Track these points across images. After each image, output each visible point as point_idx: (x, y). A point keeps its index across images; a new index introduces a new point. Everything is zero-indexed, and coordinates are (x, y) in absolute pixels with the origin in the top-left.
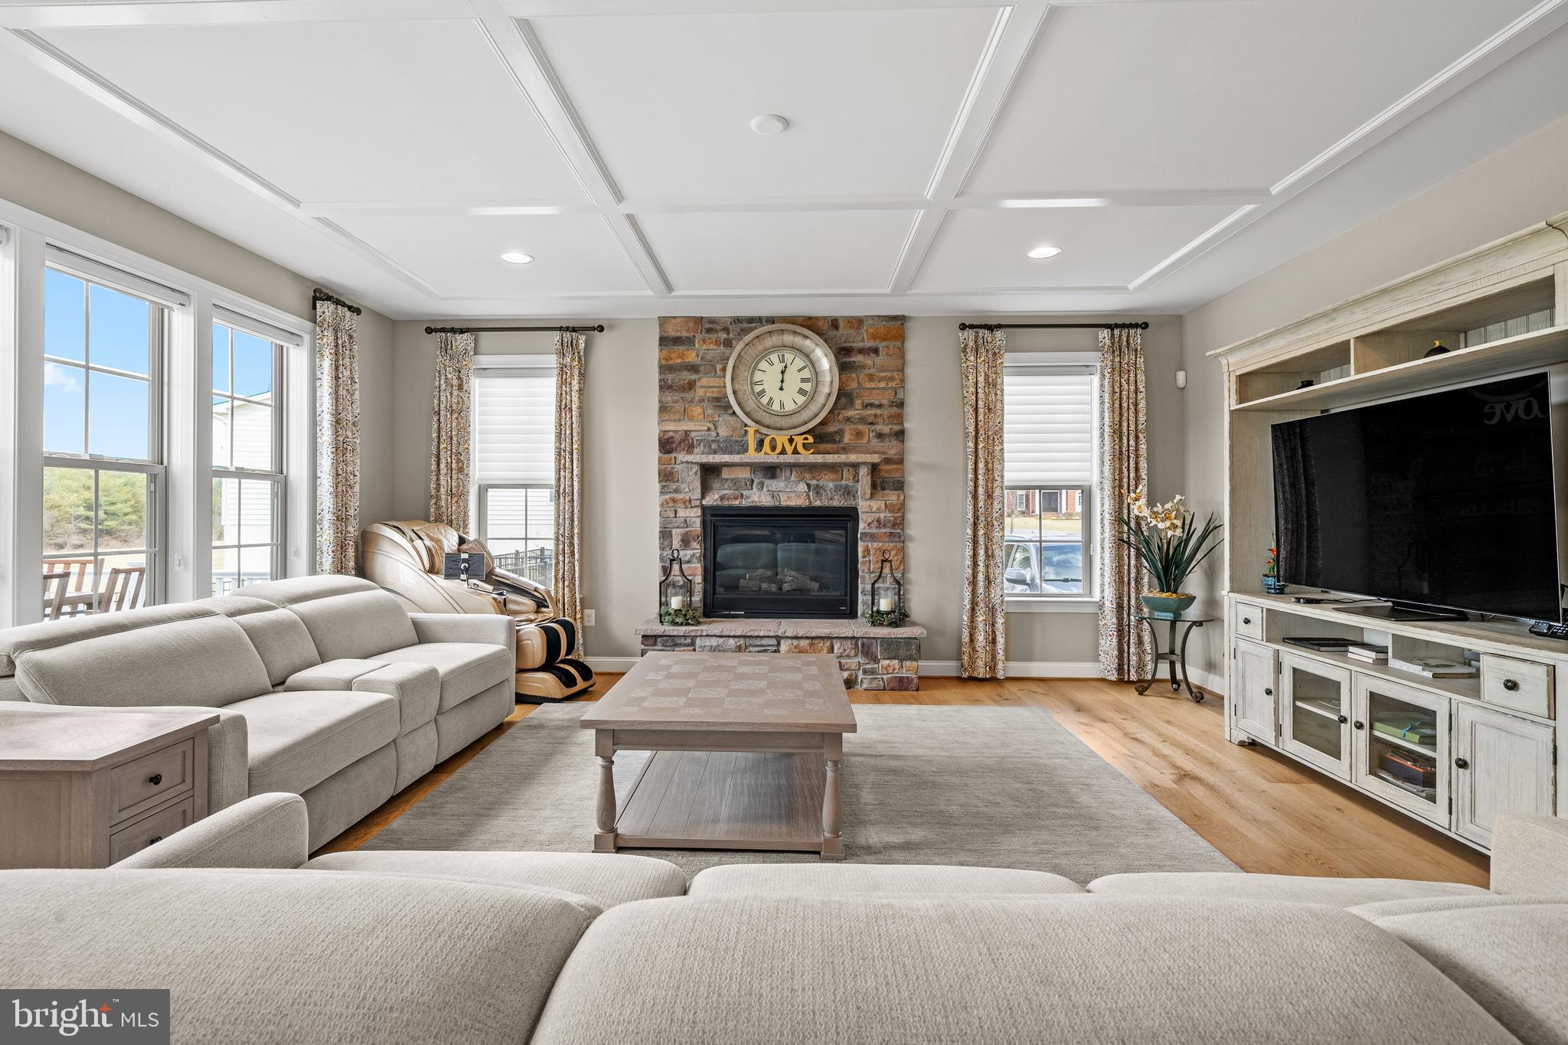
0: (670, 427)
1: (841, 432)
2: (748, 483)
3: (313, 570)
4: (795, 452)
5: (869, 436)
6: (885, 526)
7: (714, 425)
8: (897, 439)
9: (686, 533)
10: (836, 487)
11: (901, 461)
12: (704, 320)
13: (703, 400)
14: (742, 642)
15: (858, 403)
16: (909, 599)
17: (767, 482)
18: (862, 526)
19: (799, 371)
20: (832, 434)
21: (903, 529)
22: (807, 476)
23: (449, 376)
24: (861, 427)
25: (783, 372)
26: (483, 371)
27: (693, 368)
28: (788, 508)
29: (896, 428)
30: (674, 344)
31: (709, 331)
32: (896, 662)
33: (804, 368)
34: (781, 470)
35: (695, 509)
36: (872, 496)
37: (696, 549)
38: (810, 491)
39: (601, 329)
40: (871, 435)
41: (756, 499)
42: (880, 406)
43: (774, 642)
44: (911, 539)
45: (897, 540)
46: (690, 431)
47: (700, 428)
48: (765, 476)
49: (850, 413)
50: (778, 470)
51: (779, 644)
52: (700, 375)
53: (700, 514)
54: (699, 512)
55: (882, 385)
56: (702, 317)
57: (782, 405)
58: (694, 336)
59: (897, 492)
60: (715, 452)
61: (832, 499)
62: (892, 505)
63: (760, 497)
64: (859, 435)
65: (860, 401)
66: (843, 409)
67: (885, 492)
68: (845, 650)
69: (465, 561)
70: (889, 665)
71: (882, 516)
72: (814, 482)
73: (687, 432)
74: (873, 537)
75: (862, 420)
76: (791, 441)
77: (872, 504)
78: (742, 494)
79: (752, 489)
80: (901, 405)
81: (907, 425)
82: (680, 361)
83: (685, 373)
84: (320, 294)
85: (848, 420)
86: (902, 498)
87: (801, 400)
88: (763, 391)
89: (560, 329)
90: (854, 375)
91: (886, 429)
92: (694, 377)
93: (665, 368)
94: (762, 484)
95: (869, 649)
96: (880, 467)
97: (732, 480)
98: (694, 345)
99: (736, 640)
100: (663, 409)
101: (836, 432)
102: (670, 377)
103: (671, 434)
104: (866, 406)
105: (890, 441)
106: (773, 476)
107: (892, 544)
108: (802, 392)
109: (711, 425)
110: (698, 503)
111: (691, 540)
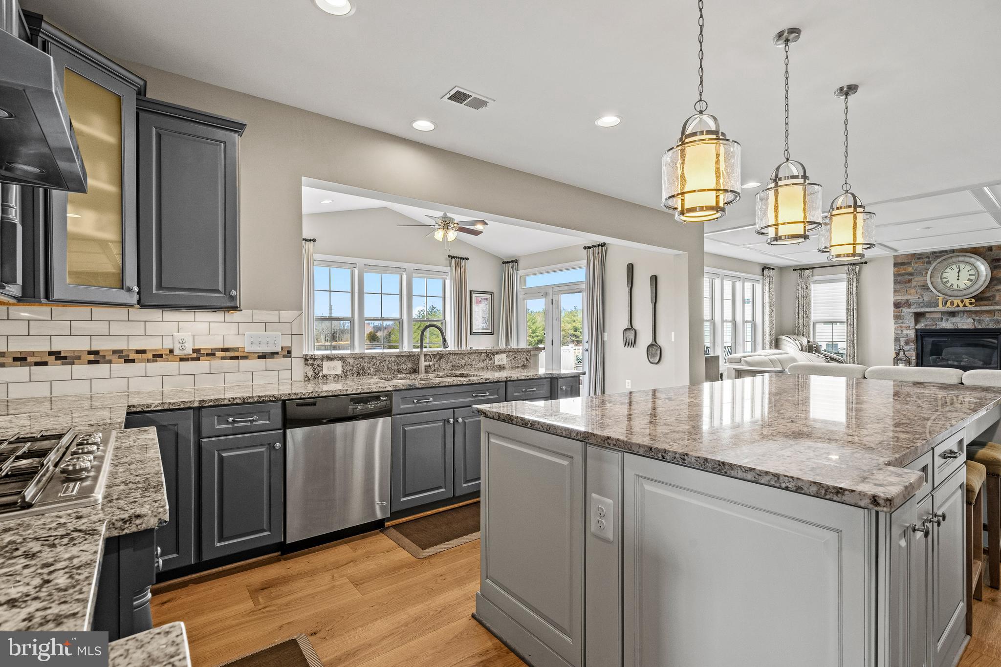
0: (899, 298)
1: (994, 296)
2: (940, 319)
3: (764, 348)
4: (965, 306)
9: (908, 339)
10: (991, 320)
12: (916, 254)
13: (916, 286)
17: (951, 318)
19: (968, 271)
20: (989, 297)
22: (973, 316)
23: (802, 285)
25: (959, 272)
26: (815, 282)
27: (911, 274)
28: (962, 329)
30: (901, 265)
31: (918, 258)
33: (971, 270)
34: (960, 313)
35: (912, 330)
37: (912, 346)
38: (975, 322)
39: (866, 263)
41: (944, 326)
46: (909, 299)
47: (914, 298)
48: (949, 316)
50: (956, 314)
52: (914, 277)
54: (914, 331)
57: (958, 286)
58: (911, 261)
60: (922, 307)
61: (988, 325)
63: (946, 324)
66: (995, 286)
69: (814, 347)
72: (977, 318)
73: (907, 300)
76: (962, 301)
78: (937, 324)
79: (942, 321)
82: (904, 272)
83: (906, 276)
84: (765, 268)
85: (998, 290)
87: (969, 283)
88: (948, 281)
89: (848, 265)
90: (1000, 271)
92: (911, 277)
93: (897, 275)
94: (948, 319)
97: (931, 318)
98: (911, 265)
100: (895, 291)
102: (899, 278)
103: (899, 301)
106: (954, 316)
108: (970, 280)
109: (920, 296)
110: (913, 327)
111: (910, 342)
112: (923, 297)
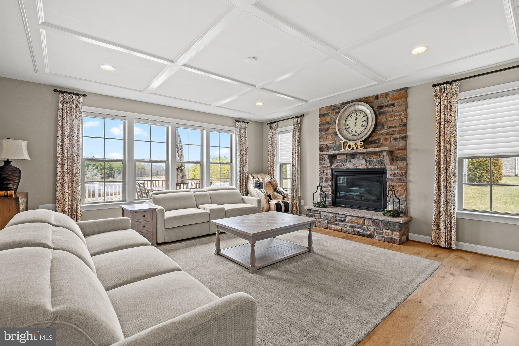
0: (322, 143)
1: (379, 139)
2: (345, 160)
4: (357, 148)
5: (391, 139)
6: (397, 176)
7: (335, 141)
8: (403, 140)
9: (326, 178)
10: (377, 161)
11: (405, 149)
12: (332, 106)
13: (332, 133)
14: (334, 215)
15: (386, 127)
16: (410, 207)
17: (352, 160)
18: (388, 176)
19: (362, 118)
20: (375, 140)
21: (406, 177)
22: (366, 157)
23: (271, 135)
24: (387, 136)
25: (356, 120)
26: (280, 133)
27: (329, 123)
28: (359, 169)
29: (403, 135)
30: (323, 116)
31: (333, 110)
32: (389, 231)
33: (364, 117)
34: (357, 155)
35: (329, 170)
36: (391, 164)
37: (329, 183)
38: (367, 163)
39: (303, 115)
40: (392, 139)
41: (348, 166)
42: (395, 127)
43: (344, 216)
44: (410, 181)
45: (403, 182)
46: (328, 144)
47: (330, 143)
48: (351, 158)
49: (383, 131)
51: (346, 217)
52: (331, 125)
53: (331, 171)
54: (330, 171)
55: (396, 118)
56: (331, 106)
57: (356, 132)
58: (329, 112)
59: (402, 162)
60: (335, 150)
61: (375, 165)
62: (401, 167)
63: (349, 165)
64: (386, 139)
65: (386, 126)
66: (380, 130)
67: (397, 162)
68: (369, 223)
69: (258, 184)
70: (386, 232)
71: (396, 172)
72: (368, 159)
73: (327, 145)
74: (392, 180)
75: (387, 134)
76: (355, 144)
77: (391, 167)
78: (344, 164)
79: (347, 162)
80: (405, 125)
81: (408, 133)
82: (325, 121)
83: (326, 125)
84: (237, 121)
85: (381, 134)
86: (405, 164)
87: (363, 129)
88: (350, 127)
89: (294, 118)
90: (384, 116)
91: (398, 136)
92: (329, 126)
93: (321, 124)
94: (350, 161)
95: (378, 224)
96: (394, 152)
97: (340, 159)
98: (329, 115)
99: (332, 214)
100: (320, 138)
101: (377, 140)
102: (322, 127)
103: (323, 145)
104: (389, 128)
105: (400, 141)
106: (354, 158)
107: (400, 184)
108: (363, 126)
109: (334, 142)
110: (330, 168)
111: (328, 180)
112: (336, 142)
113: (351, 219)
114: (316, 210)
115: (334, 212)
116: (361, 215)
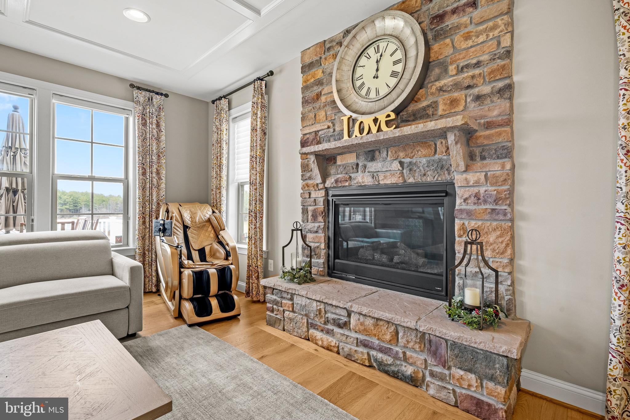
0: (307, 131)
1: (434, 106)
2: (354, 167)
4: (379, 130)
5: (466, 101)
6: (485, 202)
7: (332, 123)
8: (501, 97)
9: (315, 210)
10: (429, 162)
11: (509, 123)
12: (327, 42)
13: (326, 105)
14: (322, 306)
15: (452, 69)
16: (521, 292)
17: (369, 164)
18: (458, 201)
19: (391, 55)
20: (424, 109)
21: (511, 205)
22: (402, 154)
24: (456, 95)
25: (377, 62)
27: (320, 83)
28: (386, 186)
29: (500, 84)
30: (309, 69)
31: (328, 49)
32: (472, 377)
33: (396, 50)
34: (380, 152)
35: (321, 191)
36: (467, 169)
37: (320, 223)
38: (403, 169)
39: (271, 73)
40: (468, 100)
41: (361, 181)
42: (478, 64)
43: (344, 313)
44: (524, 217)
45: (501, 217)
46: (318, 131)
47: (323, 127)
48: (366, 159)
49: (446, 81)
50: (377, 153)
51: (349, 315)
52: (323, 87)
53: (324, 195)
54: (323, 193)
55: (482, 38)
56: (325, 41)
57: (377, 92)
58: (321, 58)
59: (500, 161)
60: (330, 143)
61: (425, 175)
62: (494, 176)
63: (363, 178)
64: (454, 102)
65: (454, 66)
66: (436, 81)
67: (485, 162)
68: (408, 342)
70: (461, 378)
71: (482, 190)
72: (407, 160)
73: (316, 132)
74: (470, 214)
75: (457, 86)
76: (376, 120)
77: (468, 177)
78: (350, 177)
79: (358, 172)
80: (508, 53)
81: (515, 78)
82: (312, 80)
83: (315, 88)
85: (441, 89)
86: (508, 166)
87: (393, 81)
88: (363, 84)
89: (254, 80)
90: (448, 41)
91: (486, 89)
92: (320, 89)
93: (305, 89)
94: (365, 167)
95: (437, 349)
96: (478, 134)
97: (343, 165)
98: (321, 65)
99: (318, 304)
100: (303, 119)
101: (428, 106)
102: (307, 94)
103: (308, 136)
104: (461, 70)
105: (492, 102)
106: (373, 159)
107: (495, 224)
108: (394, 74)
109: (330, 124)
110: (321, 186)
111: (318, 214)
112: (334, 125)
113: (362, 324)
114: (284, 290)
115: (321, 300)
116: (387, 315)
